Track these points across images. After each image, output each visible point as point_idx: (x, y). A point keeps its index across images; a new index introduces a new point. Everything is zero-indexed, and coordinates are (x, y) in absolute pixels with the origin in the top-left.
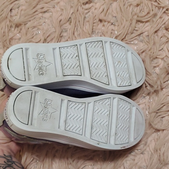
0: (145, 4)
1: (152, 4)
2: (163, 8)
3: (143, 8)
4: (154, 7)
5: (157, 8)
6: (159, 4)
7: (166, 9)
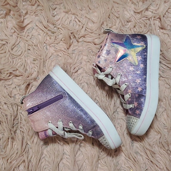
0: (139, 23)
1: (143, 20)
2: (151, 18)
3: (139, 26)
4: (145, 21)
5: (147, 20)
6: (147, 17)
7: (153, 17)
